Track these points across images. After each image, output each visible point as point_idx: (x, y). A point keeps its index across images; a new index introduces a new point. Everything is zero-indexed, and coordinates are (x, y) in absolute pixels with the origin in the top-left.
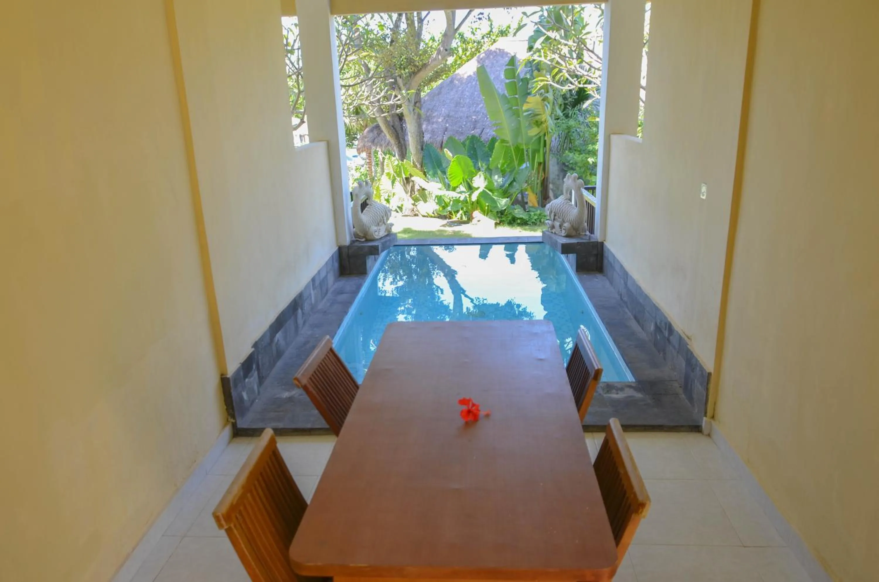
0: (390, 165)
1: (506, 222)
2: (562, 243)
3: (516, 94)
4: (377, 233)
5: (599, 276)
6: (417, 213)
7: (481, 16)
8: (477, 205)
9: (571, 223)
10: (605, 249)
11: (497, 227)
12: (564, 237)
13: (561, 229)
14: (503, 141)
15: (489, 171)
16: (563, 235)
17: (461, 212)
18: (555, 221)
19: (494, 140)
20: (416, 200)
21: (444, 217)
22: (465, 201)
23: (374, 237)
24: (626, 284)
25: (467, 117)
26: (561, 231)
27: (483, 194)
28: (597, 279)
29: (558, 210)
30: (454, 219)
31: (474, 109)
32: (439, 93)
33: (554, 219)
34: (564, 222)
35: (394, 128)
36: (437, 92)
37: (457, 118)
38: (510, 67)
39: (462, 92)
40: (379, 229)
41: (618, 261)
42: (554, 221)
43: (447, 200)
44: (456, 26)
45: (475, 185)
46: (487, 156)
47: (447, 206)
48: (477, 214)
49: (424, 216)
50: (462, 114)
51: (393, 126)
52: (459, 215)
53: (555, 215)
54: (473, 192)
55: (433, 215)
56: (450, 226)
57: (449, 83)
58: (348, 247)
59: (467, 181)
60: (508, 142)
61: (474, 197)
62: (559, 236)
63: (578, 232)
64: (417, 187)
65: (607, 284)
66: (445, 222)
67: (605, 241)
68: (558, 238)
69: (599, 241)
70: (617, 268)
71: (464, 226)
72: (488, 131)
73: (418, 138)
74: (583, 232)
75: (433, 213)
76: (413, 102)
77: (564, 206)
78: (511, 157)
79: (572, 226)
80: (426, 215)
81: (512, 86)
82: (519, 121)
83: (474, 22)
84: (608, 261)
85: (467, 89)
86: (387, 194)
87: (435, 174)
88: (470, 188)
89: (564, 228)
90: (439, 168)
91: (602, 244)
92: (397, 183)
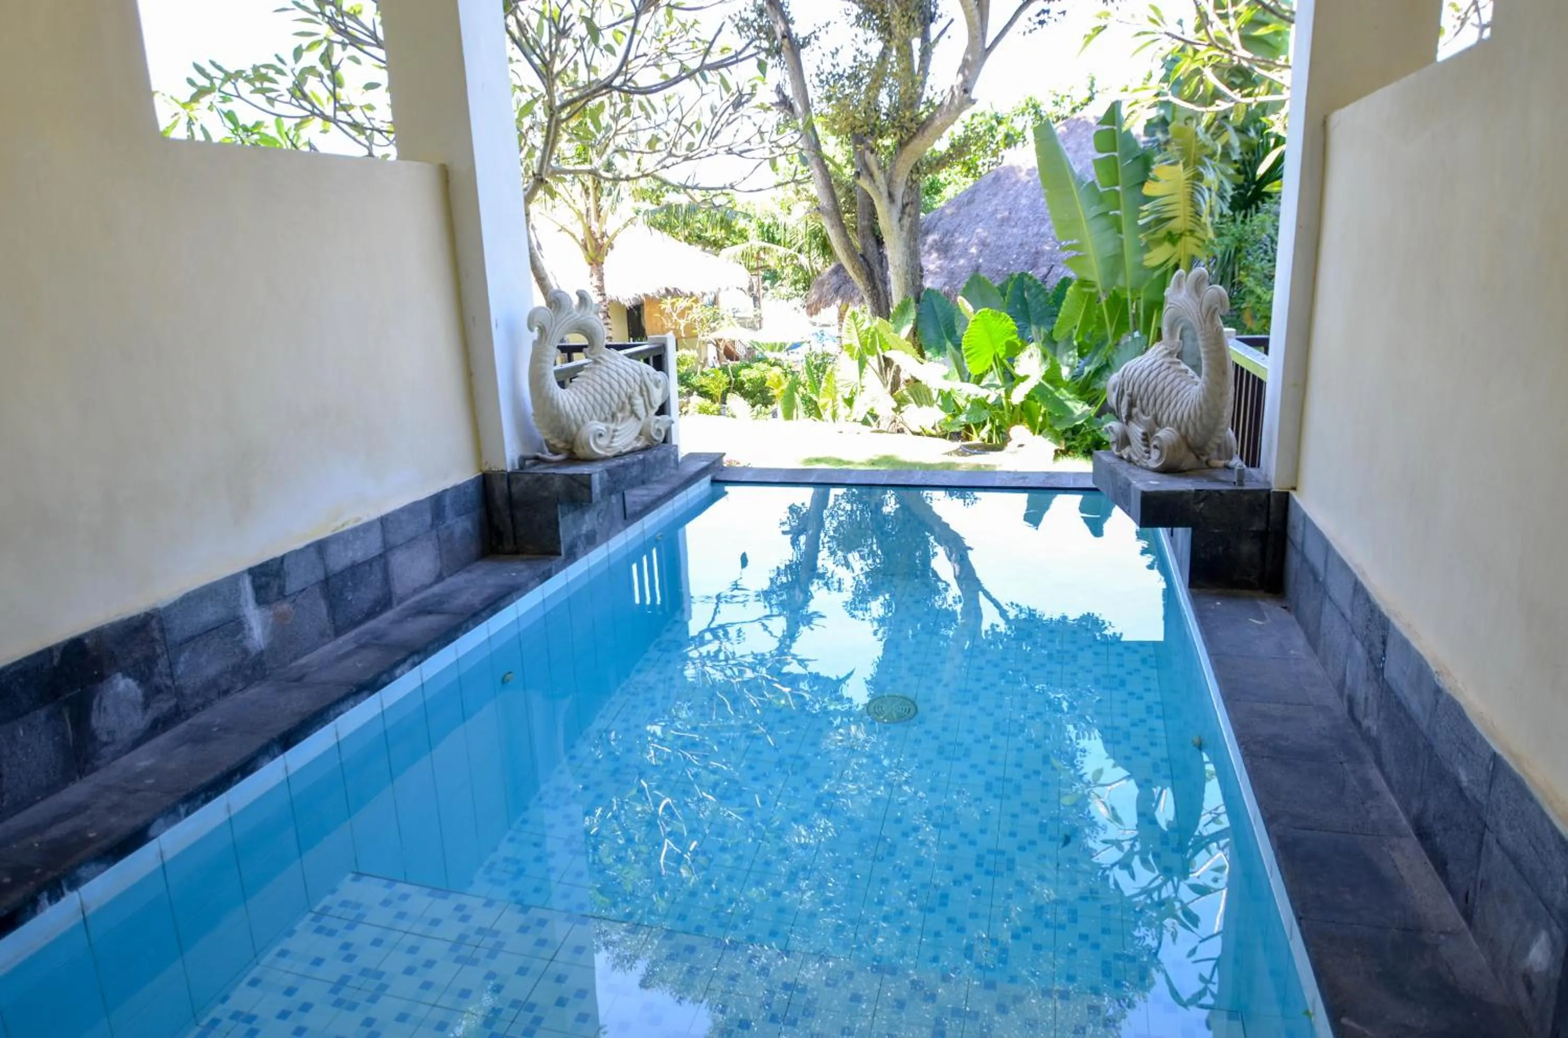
0: (854, 331)
1: (1080, 450)
2: (1145, 489)
3: (1117, 185)
4: (603, 442)
5: (1271, 608)
6: (901, 426)
7: (1042, 17)
8: (1023, 413)
9: (1179, 428)
10: (1293, 517)
11: (1060, 458)
12: (1156, 471)
13: (1148, 446)
14: (1084, 283)
15: (1051, 345)
16: (1155, 465)
17: (989, 426)
18: (1132, 424)
19: (1066, 282)
20: (901, 402)
21: (955, 436)
22: (998, 405)
23: (593, 451)
24: (1377, 666)
25: (1021, 245)
26: (1148, 452)
27: (1039, 392)
28: (1262, 618)
29: (1140, 386)
30: (976, 440)
31: (1035, 230)
32: (970, 202)
33: (1129, 417)
34: (1157, 422)
35: (865, 259)
36: (966, 200)
37: (1002, 247)
38: (1105, 127)
39: (1016, 198)
40: (615, 431)
41: (1344, 566)
42: (1127, 423)
43: (961, 402)
44: (988, 43)
45: (1019, 371)
46: (1050, 313)
47: (960, 412)
48: (1020, 432)
49: (914, 433)
50: (1011, 240)
51: (862, 256)
52: (984, 433)
53: (1131, 405)
54: (1013, 387)
55: (934, 432)
56: (964, 454)
57: (990, 181)
58: (510, 477)
59: (1002, 364)
60: (1093, 285)
61: (1018, 396)
62: (1141, 467)
63: (1204, 458)
64: (904, 376)
65: (1299, 641)
66: (957, 445)
67: (1294, 489)
68: (1134, 475)
69: (1275, 487)
70: (1339, 591)
71: (993, 454)
72: (1061, 270)
73: (909, 277)
74: (1220, 459)
75: (934, 428)
76: (899, 203)
77: (1162, 375)
78: (1101, 319)
79: (1184, 438)
80: (919, 430)
81: (1107, 167)
82: (1122, 240)
83: (1030, 31)
84: (1305, 559)
85: (1025, 193)
86: (849, 389)
87: (941, 350)
88: (1011, 379)
89: (1155, 443)
90: (950, 339)
91: (1284, 499)
92: (868, 370)
